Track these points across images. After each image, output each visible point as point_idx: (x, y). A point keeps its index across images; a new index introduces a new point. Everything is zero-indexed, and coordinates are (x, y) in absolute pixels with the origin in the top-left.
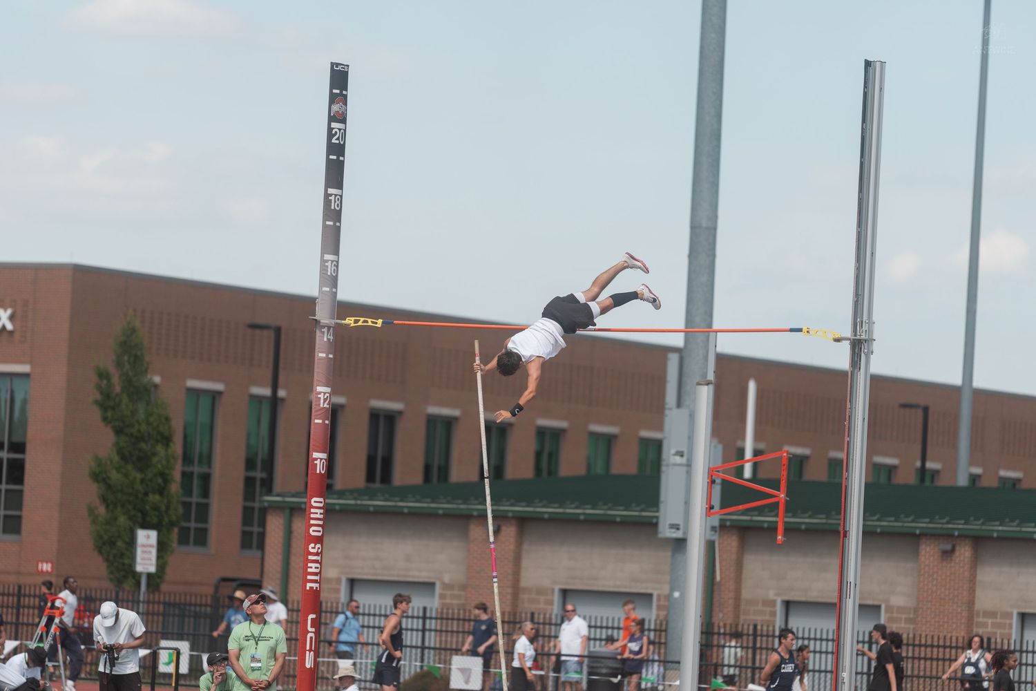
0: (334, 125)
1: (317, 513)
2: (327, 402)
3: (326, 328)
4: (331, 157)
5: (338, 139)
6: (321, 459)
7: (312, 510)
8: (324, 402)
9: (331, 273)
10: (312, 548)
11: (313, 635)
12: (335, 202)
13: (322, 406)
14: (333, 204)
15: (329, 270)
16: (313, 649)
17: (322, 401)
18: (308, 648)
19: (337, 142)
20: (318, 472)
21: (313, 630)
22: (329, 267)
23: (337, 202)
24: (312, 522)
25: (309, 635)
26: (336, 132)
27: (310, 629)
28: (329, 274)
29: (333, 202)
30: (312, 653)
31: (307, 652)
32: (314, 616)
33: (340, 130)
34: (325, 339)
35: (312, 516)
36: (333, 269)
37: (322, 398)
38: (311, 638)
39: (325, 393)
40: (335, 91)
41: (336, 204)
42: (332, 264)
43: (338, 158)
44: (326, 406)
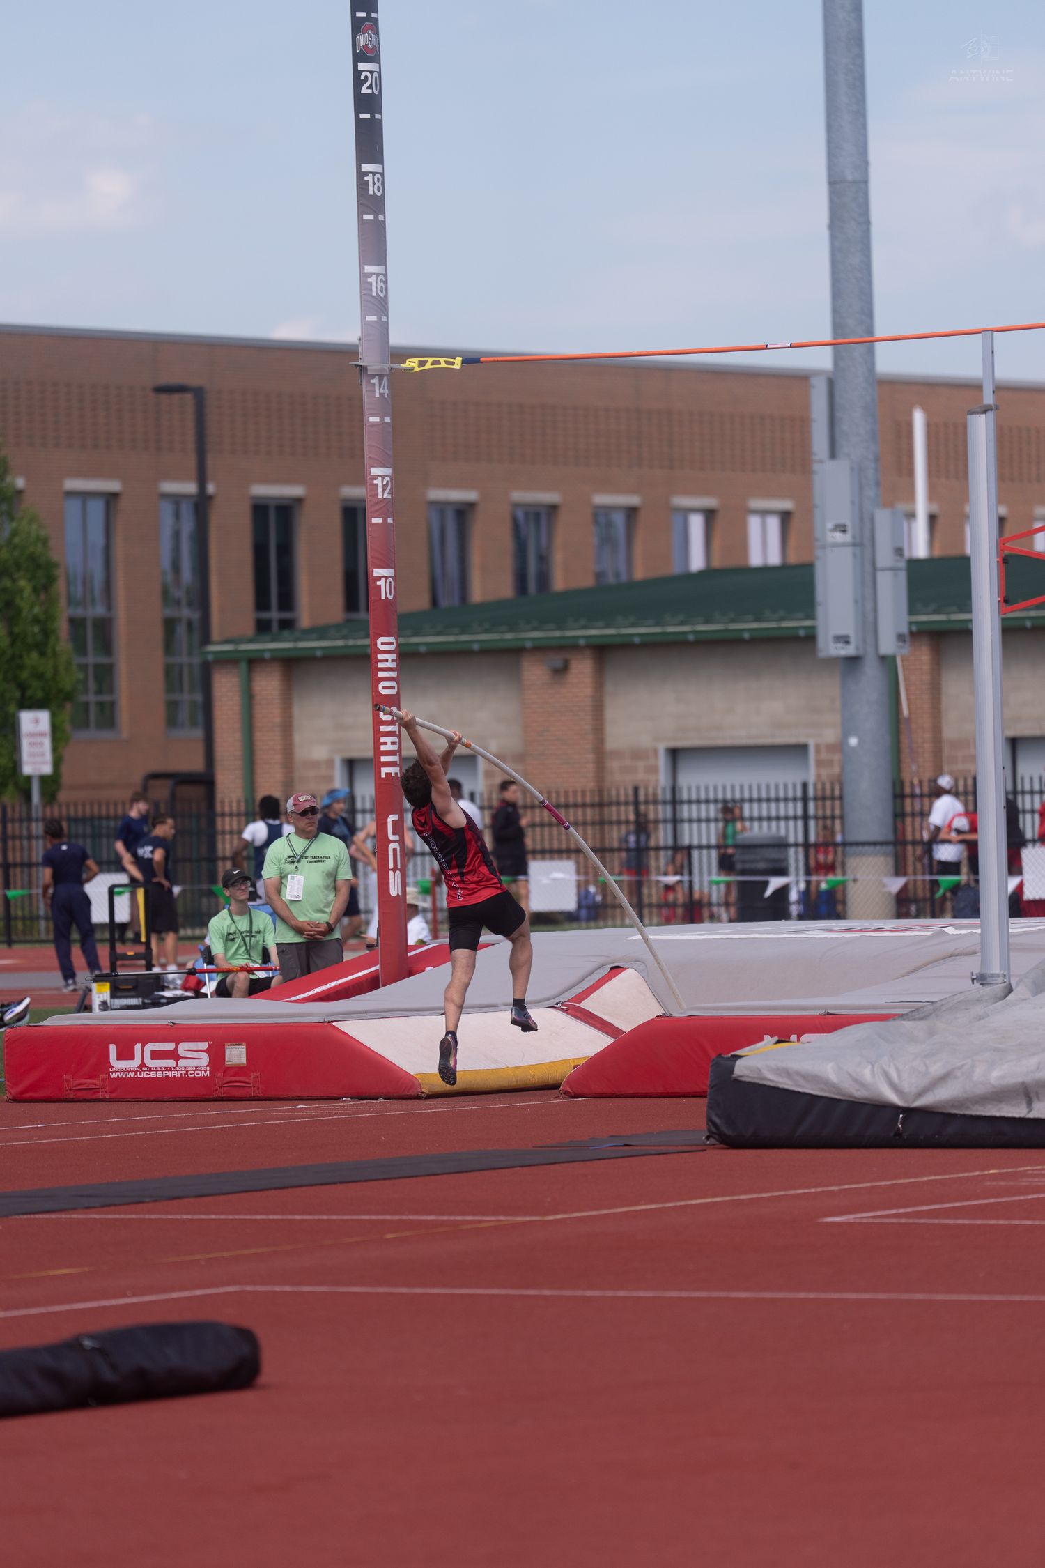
0: (362, 66)
1: (387, 661)
2: (388, 490)
3: (377, 377)
4: (363, 116)
5: (370, 87)
6: (386, 578)
7: (380, 657)
8: (384, 490)
9: (377, 293)
12: (374, 184)
13: (380, 496)
14: (371, 188)
15: (374, 289)
17: (380, 490)
18: (391, 865)
19: (369, 91)
20: (383, 597)
21: (397, 838)
22: (374, 283)
23: (378, 184)
24: (381, 674)
25: (392, 846)
26: (366, 77)
27: (391, 837)
28: (374, 294)
29: (371, 184)
31: (391, 873)
33: (372, 73)
34: (377, 395)
35: (380, 665)
36: (379, 287)
37: (380, 485)
39: (383, 477)
40: (359, 14)
41: (376, 187)
42: (377, 279)
43: (373, 116)
44: (386, 496)
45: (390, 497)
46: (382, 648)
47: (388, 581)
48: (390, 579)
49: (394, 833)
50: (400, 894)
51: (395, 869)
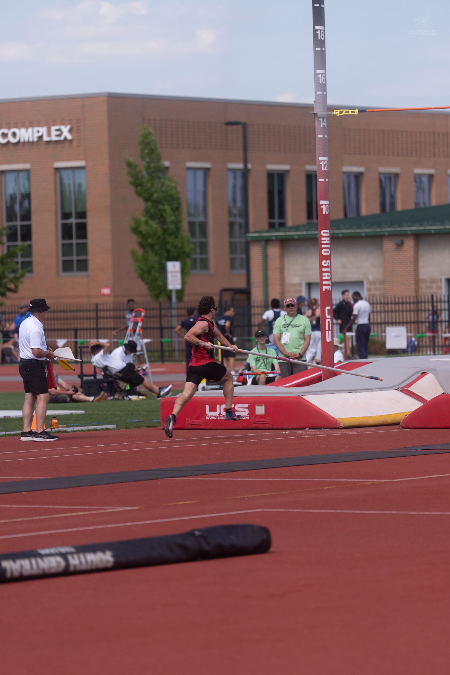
1: (325, 240)
2: (326, 167)
3: (322, 118)
4: (316, 5)
6: (325, 205)
7: (323, 239)
8: (324, 167)
9: (322, 82)
10: (325, 263)
11: (330, 320)
12: (321, 34)
13: (323, 169)
14: (319, 36)
15: (321, 80)
16: (330, 329)
17: (323, 167)
18: (327, 329)
20: (324, 213)
21: (329, 317)
22: (320, 78)
24: (323, 246)
25: (327, 320)
27: (327, 316)
28: (321, 82)
29: (319, 35)
30: (330, 332)
31: (327, 332)
32: (329, 308)
34: (322, 126)
35: (323, 242)
36: (323, 79)
37: (323, 165)
38: (329, 322)
39: (324, 161)
41: (321, 36)
42: (322, 75)
43: (320, 5)
44: (325, 169)
45: (327, 170)
46: (323, 235)
47: (326, 206)
48: (327, 205)
49: (328, 315)
50: (331, 341)
51: (329, 330)
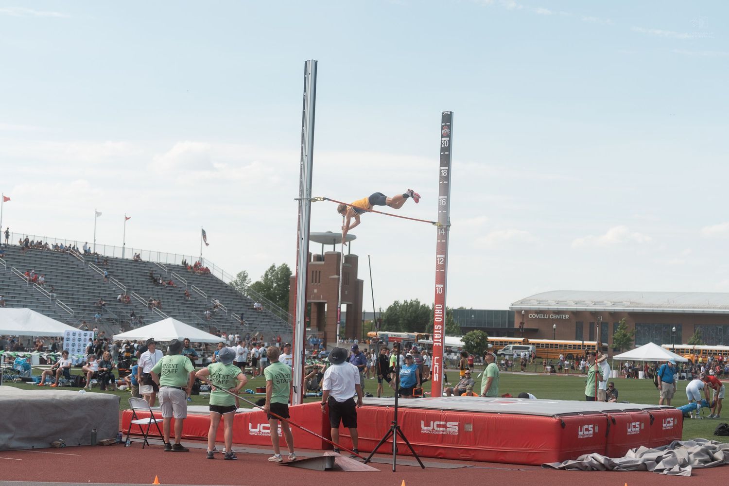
0: (443, 139)
5: (444, 145)
8: (440, 262)
11: (438, 366)
16: (438, 372)
21: (438, 364)
24: (436, 315)
25: (435, 366)
27: (435, 363)
30: (437, 374)
32: (438, 358)
33: (445, 141)
35: (436, 313)
38: (436, 367)
40: (444, 124)
44: (440, 263)
46: (437, 308)
49: (436, 362)
51: (436, 373)
